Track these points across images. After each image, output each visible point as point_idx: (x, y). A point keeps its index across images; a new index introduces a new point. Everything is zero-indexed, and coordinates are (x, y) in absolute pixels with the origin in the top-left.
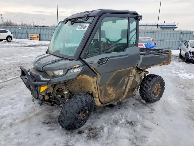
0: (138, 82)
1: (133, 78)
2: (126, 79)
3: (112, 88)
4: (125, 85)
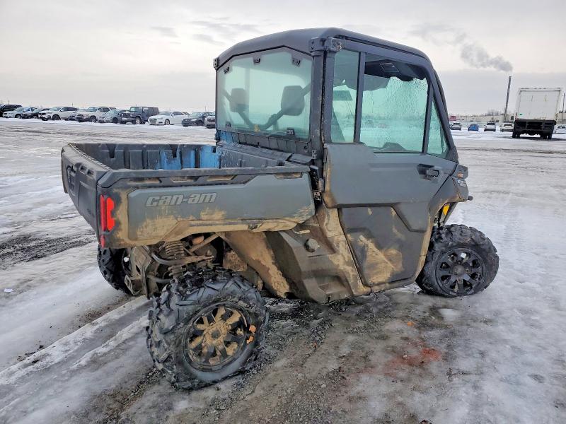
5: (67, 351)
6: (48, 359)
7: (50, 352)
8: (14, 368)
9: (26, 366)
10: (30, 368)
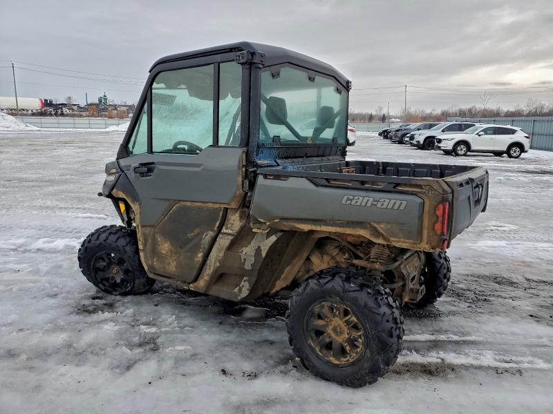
0: (245, 260)
1: (228, 239)
2: (206, 236)
3: (169, 242)
4: (201, 250)
5: (480, 354)
6: (498, 357)
7: (493, 361)
8: (526, 365)
9: (516, 362)
10: (514, 358)
